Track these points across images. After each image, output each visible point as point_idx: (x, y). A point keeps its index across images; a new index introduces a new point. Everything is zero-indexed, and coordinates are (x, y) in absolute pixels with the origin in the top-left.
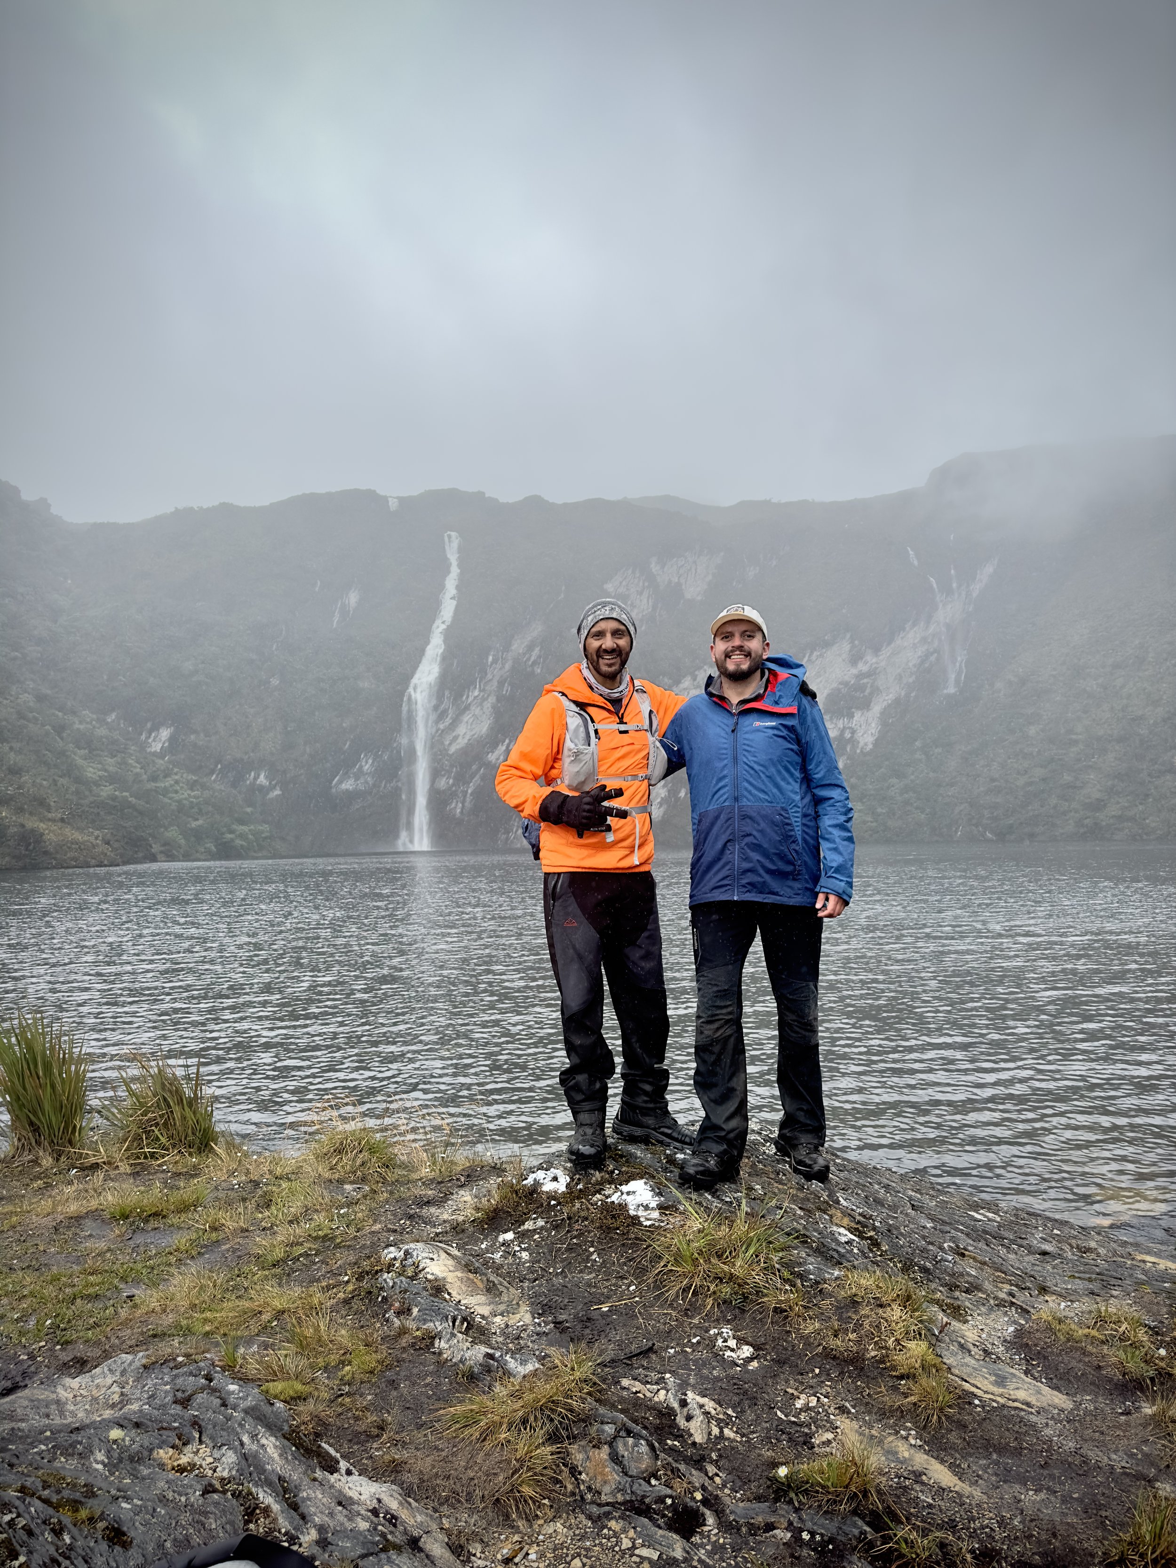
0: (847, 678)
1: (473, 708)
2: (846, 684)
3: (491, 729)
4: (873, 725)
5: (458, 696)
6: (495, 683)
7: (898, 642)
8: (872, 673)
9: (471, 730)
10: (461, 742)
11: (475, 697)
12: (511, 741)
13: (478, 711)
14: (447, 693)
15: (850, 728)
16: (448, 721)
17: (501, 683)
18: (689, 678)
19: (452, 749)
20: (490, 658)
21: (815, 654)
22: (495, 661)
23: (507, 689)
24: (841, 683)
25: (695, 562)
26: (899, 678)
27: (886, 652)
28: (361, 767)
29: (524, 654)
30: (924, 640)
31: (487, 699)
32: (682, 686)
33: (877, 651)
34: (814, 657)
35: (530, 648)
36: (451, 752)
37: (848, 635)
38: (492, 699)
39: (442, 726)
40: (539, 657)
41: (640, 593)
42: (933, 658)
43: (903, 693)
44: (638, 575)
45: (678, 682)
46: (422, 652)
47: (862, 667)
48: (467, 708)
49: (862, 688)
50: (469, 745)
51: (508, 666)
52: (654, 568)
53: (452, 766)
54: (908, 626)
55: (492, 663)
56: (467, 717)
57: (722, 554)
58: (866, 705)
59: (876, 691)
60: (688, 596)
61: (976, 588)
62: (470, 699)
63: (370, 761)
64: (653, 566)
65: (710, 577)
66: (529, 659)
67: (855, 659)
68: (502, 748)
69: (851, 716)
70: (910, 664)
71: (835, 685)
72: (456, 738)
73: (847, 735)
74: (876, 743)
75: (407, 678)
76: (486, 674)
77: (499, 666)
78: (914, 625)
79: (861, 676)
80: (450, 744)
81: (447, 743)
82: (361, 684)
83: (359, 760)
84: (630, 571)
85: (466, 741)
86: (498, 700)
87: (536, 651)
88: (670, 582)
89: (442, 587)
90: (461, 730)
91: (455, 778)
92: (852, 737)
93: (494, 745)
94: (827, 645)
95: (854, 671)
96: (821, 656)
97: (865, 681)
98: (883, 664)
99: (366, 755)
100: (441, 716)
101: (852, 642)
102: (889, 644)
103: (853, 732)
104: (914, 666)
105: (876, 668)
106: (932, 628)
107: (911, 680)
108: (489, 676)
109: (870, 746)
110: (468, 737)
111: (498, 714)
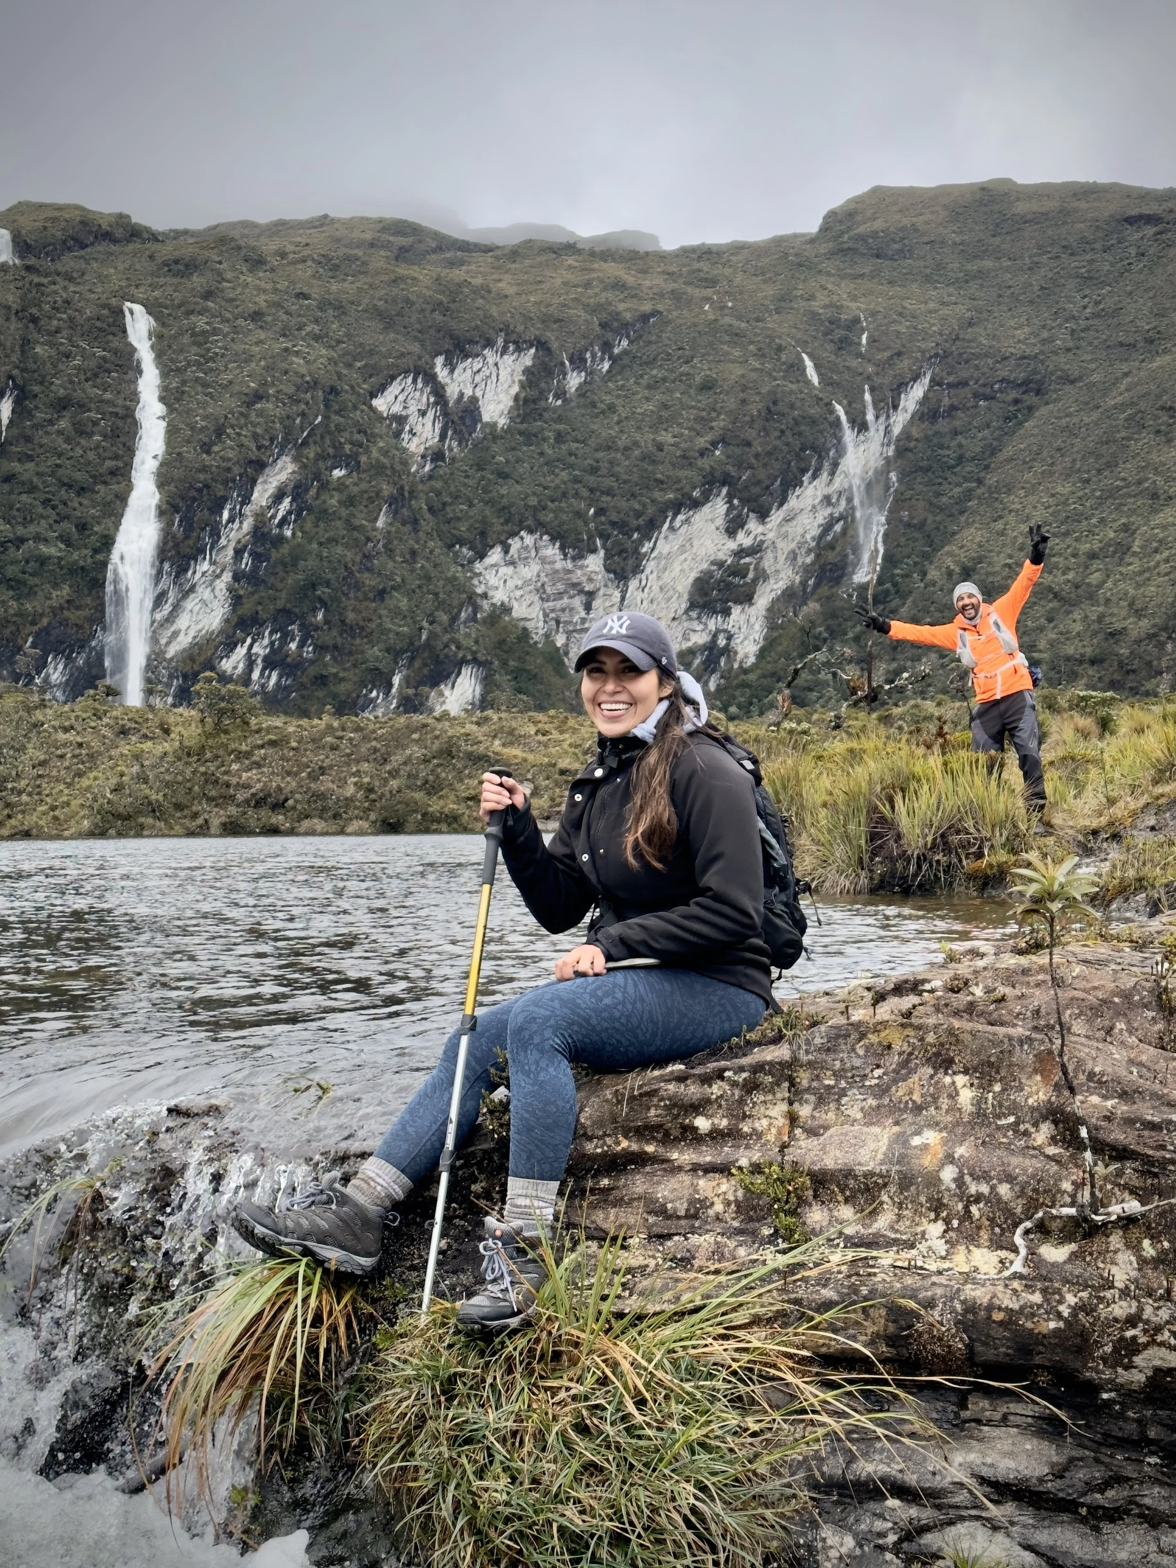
0: (721, 556)
1: (200, 589)
2: (720, 564)
3: (227, 621)
4: (757, 627)
5: (181, 570)
6: (230, 552)
7: (793, 502)
8: (756, 550)
9: (197, 622)
10: (183, 641)
11: (204, 574)
12: (254, 641)
13: (207, 594)
14: (166, 566)
15: (725, 631)
16: (167, 608)
17: (238, 553)
18: (498, 549)
19: (171, 652)
20: (226, 515)
21: (680, 517)
22: (231, 520)
23: (246, 562)
24: (713, 563)
25: (496, 364)
26: (793, 556)
27: (776, 517)
28: (48, 676)
29: (269, 508)
30: (827, 500)
31: (218, 576)
32: (488, 561)
33: (763, 515)
34: (677, 523)
35: (278, 497)
36: (169, 656)
37: (724, 491)
38: (227, 577)
39: (158, 616)
40: (289, 513)
41: (423, 413)
42: (838, 528)
43: (798, 579)
44: (420, 385)
45: (482, 556)
46: (123, 499)
47: (744, 539)
48: (192, 589)
49: (741, 572)
50: (193, 645)
51: (247, 525)
52: (441, 372)
53: (171, 677)
54: (806, 479)
55: (228, 522)
56: (190, 604)
57: (533, 351)
58: (747, 598)
59: (762, 576)
60: (486, 418)
61: (899, 421)
62: (198, 575)
63: (61, 667)
64: (438, 369)
65: (516, 389)
66: (274, 516)
67: (733, 527)
68: (241, 651)
69: (727, 613)
70: (808, 537)
71: (705, 566)
72: (175, 634)
73: (722, 642)
74: (762, 654)
75: (108, 543)
76: (219, 538)
77: (236, 525)
78: (814, 477)
79: (740, 553)
80: (168, 644)
81: (163, 641)
82: (44, 549)
83: (45, 665)
84: (410, 380)
85: (190, 639)
86: (237, 577)
87: (286, 503)
88: (461, 395)
89: (134, 397)
90: (183, 621)
91: (175, 697)
92: (728, 645)
93: (231, 646)
94: (696, 504)
95: (732, 545)
96: (687, 521)
97: (747, 560)
98: (771, 536)
99: (55, 658)
100: (159, 600)
101: (730, 502)
102: (781, 505)
103: (730, 637)
104: (813, 538)
105: (762, 542)
106: (839, 482)
107: (809, 560)
108: (223, 541)
109: (752, 660)
110: (192, 634)
111: (236, 600)
